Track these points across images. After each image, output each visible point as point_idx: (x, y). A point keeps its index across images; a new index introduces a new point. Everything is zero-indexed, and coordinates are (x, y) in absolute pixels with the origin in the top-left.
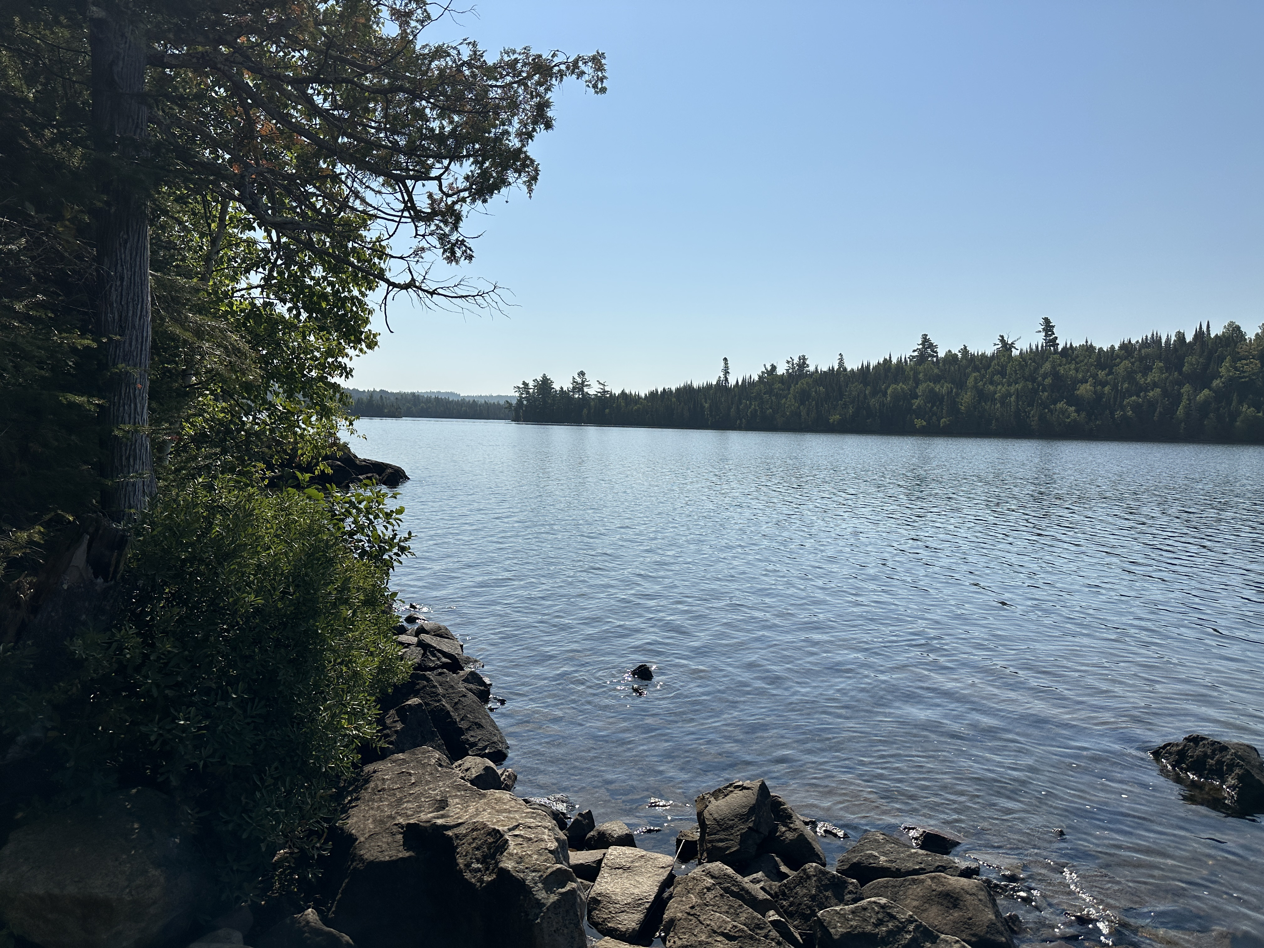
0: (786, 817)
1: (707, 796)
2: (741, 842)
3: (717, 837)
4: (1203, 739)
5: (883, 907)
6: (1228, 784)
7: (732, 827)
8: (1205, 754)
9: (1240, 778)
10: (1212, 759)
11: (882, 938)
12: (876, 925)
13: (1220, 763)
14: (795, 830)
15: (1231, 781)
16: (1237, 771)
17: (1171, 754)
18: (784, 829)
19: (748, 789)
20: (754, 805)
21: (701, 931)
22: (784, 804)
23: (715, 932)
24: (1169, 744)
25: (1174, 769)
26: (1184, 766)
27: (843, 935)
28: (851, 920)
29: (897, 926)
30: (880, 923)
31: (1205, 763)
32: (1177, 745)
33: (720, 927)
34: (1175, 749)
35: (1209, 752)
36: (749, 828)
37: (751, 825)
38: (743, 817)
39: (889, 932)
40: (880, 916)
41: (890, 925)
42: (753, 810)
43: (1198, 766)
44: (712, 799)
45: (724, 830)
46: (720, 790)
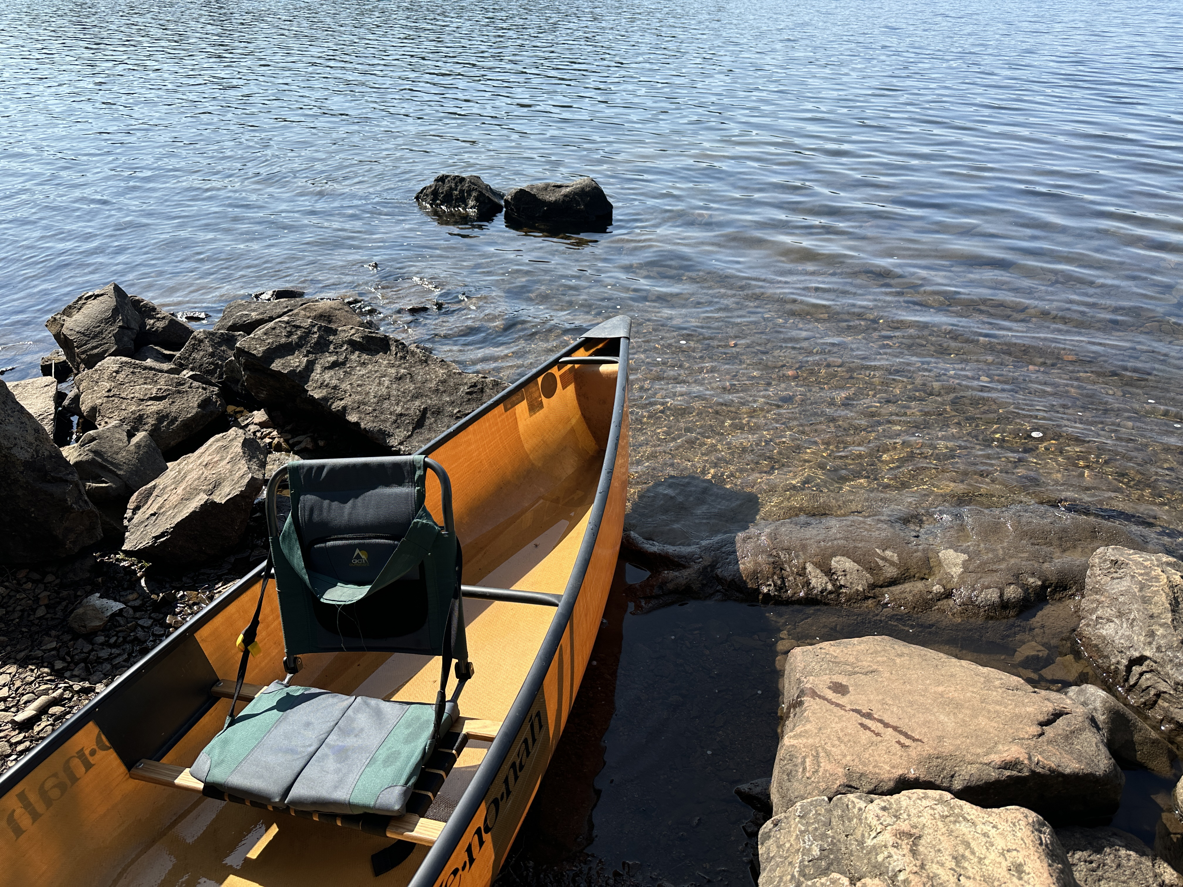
0: (150, 311)
1: (59, 316)
2: (117, 342)
3: (89, 346)
4: (447, 176)
5: (288, 323)
6: (469, 206)
7: (101, 332)
8: (451, 187)
9: (477, 199)
10: (456, 190)
11: (296, 343)
12: (288, 337)
13: (462, 191)
14: (164, 318)
15: (471, 203)
16: (474, 194)
17: (427, 195)
18: (152, 321)
19: (102, 295)
20: (116, 306)
21: (128, 405)
22: (143, 301)
23: (142, 400)
24: (425, 188)
25: (432, 207)
26: (438, 202)
27: (264, 352)
28: (267, 339)
29: (304, 332)
30: (290, 334)
31: (451, 195)
32: (430, 187)
33: (146, 395)
34: (429, 190)
35: (453, 185)
36: (120, 327)
37: (121, 324)
38: (110, 320)
39: (300, 338)
40: (288, 329)
41: (299, 333)
42: (116, 311)
43: (448, 199)
44: (65, 317)
45: (93, 338)
46: (70, 307)
